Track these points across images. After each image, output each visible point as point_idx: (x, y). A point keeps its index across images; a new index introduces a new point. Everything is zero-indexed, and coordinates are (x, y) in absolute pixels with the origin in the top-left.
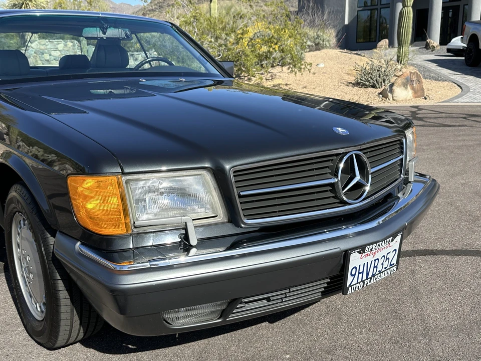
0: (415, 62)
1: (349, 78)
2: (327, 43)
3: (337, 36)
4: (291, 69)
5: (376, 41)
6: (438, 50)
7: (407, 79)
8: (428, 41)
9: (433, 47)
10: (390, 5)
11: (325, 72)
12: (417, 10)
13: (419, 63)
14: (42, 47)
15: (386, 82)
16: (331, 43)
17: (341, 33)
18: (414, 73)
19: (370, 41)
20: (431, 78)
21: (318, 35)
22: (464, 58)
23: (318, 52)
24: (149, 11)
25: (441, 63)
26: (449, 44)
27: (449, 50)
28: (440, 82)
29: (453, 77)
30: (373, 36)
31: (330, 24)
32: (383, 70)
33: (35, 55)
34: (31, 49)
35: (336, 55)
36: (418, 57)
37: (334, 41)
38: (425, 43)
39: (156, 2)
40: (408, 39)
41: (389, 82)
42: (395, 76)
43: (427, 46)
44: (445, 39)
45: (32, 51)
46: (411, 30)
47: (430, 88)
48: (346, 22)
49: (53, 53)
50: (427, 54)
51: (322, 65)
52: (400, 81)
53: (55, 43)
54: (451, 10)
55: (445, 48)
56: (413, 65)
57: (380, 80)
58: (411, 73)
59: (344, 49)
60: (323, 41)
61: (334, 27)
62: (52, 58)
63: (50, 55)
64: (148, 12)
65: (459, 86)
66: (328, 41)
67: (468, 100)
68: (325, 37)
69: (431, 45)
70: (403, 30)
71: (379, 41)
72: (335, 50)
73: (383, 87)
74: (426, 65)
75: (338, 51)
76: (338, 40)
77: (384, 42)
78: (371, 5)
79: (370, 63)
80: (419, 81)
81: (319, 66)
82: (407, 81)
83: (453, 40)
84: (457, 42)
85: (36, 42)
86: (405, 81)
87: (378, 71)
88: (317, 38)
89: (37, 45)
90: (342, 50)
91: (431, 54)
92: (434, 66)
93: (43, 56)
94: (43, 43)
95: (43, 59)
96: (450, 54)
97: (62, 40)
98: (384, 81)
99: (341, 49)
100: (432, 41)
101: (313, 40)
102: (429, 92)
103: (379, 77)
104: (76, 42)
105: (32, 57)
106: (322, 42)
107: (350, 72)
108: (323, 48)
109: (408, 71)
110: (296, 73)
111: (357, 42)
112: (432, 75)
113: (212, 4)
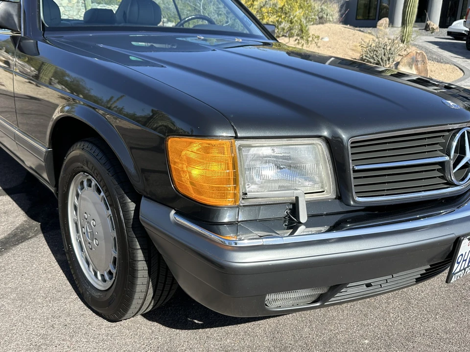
0: (416, 43)
1: (353, 54)
2: (330, 17)
3: (340, 11)
4: (297, 41)
5: (375, 19)
6: (437, 33)
7: (413, 59)
8: (429, 22)
9: (433, 29)
11: (329, 46)
13: (420, 44)
15: (391, 60)
16: (334, 17)
17: (344, 8)
18: (419, 54)
19: (368, 19)
20: (433, 60)
21: (322, 9)
22: (465, 42)
23: (321, 26)
25: (442, 46)
26: (450, 27)
27: (449, 33)
28: (443, 64)
29: (455, 60)
30: (372, 13)
32: (388, 48)
35: (340, 30)
36: (420, 38)
37: (337, 16)
38: (424, 24)
40: (413, 19)
41: (394, 61)
42: (399, 55)
43: (427, 28)
44: (444, 24)
46: (416, 10)
47: (433, 69)
50: (427, 35)
51: (326, 39)
52: (405, 60)
55: (445, 30)
56: (415, 45)
57: (385, 58)
58: (417, 53)
60: (327, 15)
65: (461, 70)
66: (332, 15)
68: (329, 11)
69: (430, 27)
70: (408, 10)
71: (379, 19)
72: (338, 25)
73: (388, 66)
74: (428, 46)
75: (341, 27)
76: (341, 16)
77: (385, 21)
79: (377, 40)
80: (424, 62)
81: (324, 40)
82: (413, 61)
83: (455, 23)
84: (459, 25)
86: (410, 61)
87: (384, 48)
88: (321, 12)
90: (345, 26)
91: (430, 36)
92: (435, 48)
96: (450, 37)
98: (389, 59)
99: (343, 24)
100: (432, 23)
101: (317, 13)
102: (433, 74)
103: (384, 55)
106: (325, 16)
107: (354, 48)
108: (326, 22)
109: (413, 50)
110: (303, 45)
111: (356, 19)
112: (434, 56)
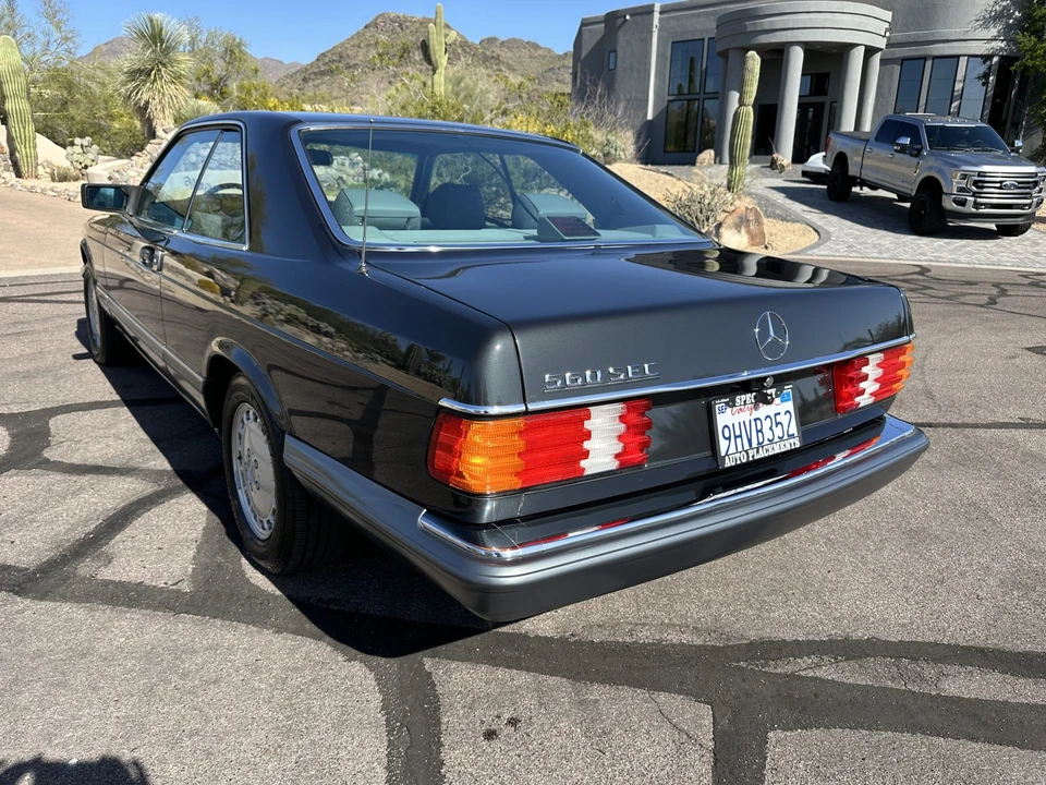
0: (753, 191)
2: (622, 153)
3: (636, 142)
5: (694, 151)
6: (789, 172)
7: (741, 217)
8: (775, 156)
9: (782, 166)
10: (720, 95)
12: (760, 106)
13: (760, 192)
15: (710, 221)
16: (627, 153)
17: (642, 138)
18: (751, 210)
19: (684, 151)
20: (776, 216)
21: (608, 140)
22: (826, 187)
24: (315, 74)
25: (791, 193)
26: (806, 164)
27: (805, 174)
28: (789, 224)
29: (808, 217)
30: (690, 141)
31: (627, 123)
32: (707, 201)
36: (759, 182)
37: (631, 149)
38: (769, 158)
40: (746, 152)
41: (715, 220)
42: (724, 211)
43: (773, 165)
44: (800, 156)
46: (749, 141)
47: (773, 232)
48: (650, 116)
50: (772, 177)
52: (730, 220)
54: (811, 110)
55: (800, 168)
56: (750, 194)
57: (702, 217)
58: (747, 208)
59: (646, 164)
60: (616, 150)
61: (633, 127)
64: (313, 76)
65: (816, 231)
66: (623, 150)
67: (826, 253)
68: (619, 143)
69: (778, 163)
70: (738, 141)
71: (701, 152)
72: (634, 166)
73: (706, 228)
74: (770, 195)
75: (638, 168)
76: (638, 150)
77: (707, 155)
78: (689, 94)
79: (689, 190)
80: (758, 221)
82: (741, 221)
83: (812, 158)
84: (817, 162)
86: (737, 221)
87: (699, 203)
88: (606, 145)
90: (643, 166)
91: (777, 177)
92: (780, 198)
96: (806, 179)
98: (708, 219)
99: (642, 163)
100: (780, 157)
102: (772, 238)
103: (701, 212)
106: (613, 152)
108: (615, 160)
109: (744, 203)
111: (665, 152)
112: (778, 212)
113: (436, 77)
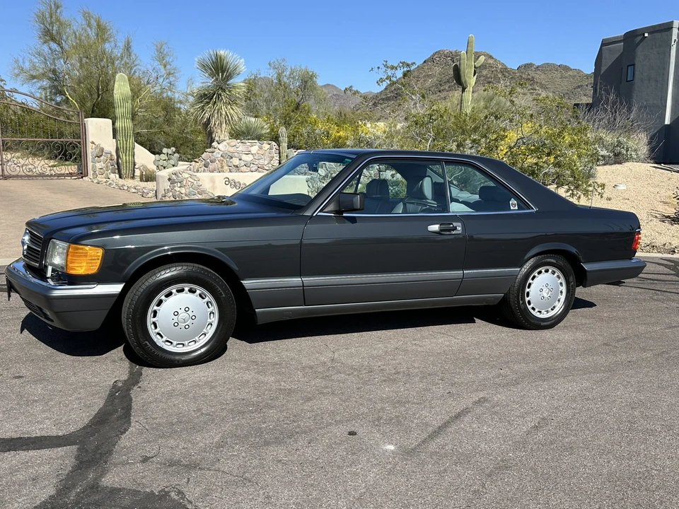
1: (666, 210)
2: (633, 153)
3: (650, 143)
4: (571, 192)
11: (626, 197)
14: (232, 149)
16: (639, 153)
17: (656, 139)
21: (619, 142)
23: (618, 166)
24: (383, 99)
31: (639, 126)
33: (222, 158)
34: (217, 151)
35: (647, 173)
37: (644, 150)
39: (393, 89)
45: (219, 153)
48: (667, 122)
49: (245, 157)
51: (622, 187)
53: (249, 144)
59: (660, 163)
60: (627, 151)
61: (646, 130)
62: (243, 163)
63: (240, 160)
64: (381, 102)
66: (635, 150)
68: (630, 143)
72: (645, 165)
75: (648, 167)
76: (652, 150)
81: (618, 188)
85: (225, 143)
88: (617, 146)
89: (226, 146)
90: (656, 165)
93: (231, 160)
94: (233, 144)
95: (230, 164)
97: (256, 141)
99: (654, 163)
101: (611, 148)
104: (274, 143)
105: (217, 162)
106: (625, 152)
107: (668, 200)
108: (627, 160)
110: (579, 197)
113: (465, 94)
